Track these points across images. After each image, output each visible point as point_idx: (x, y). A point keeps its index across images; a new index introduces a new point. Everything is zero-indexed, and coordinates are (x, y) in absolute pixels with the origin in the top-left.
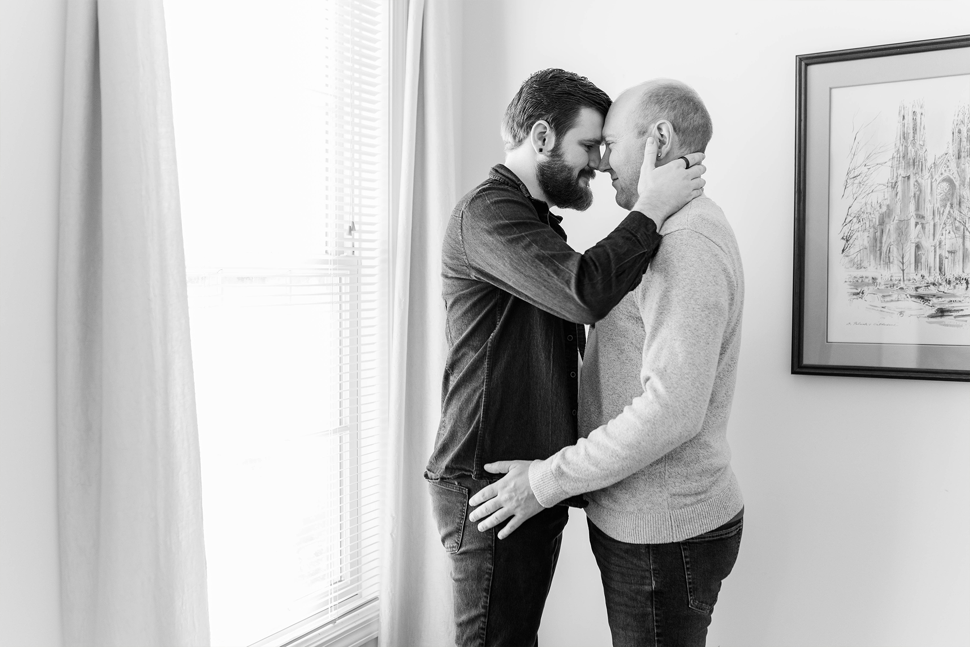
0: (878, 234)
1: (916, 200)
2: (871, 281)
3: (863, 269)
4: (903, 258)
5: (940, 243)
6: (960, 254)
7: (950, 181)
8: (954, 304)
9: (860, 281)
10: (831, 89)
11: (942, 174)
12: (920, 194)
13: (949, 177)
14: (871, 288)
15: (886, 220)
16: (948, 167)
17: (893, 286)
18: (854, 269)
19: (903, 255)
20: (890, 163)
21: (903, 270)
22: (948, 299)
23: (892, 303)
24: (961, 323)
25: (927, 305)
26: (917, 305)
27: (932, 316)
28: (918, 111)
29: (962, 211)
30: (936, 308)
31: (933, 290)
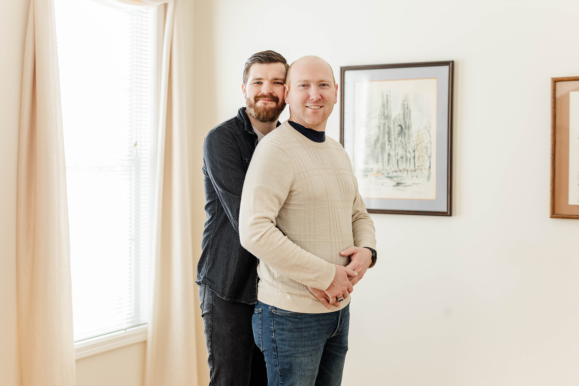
0: (374, 149)
1: (388, 134)
2: (371, 170)
3: (368, 165)
4: (383, 160)
5: (397, 153)
6: (405, 158)
7: (400, 126)
8: (403, 181)
9: (366, 170)
10: (354, 82)
11: (398, 123)
12: (389, 131)
13: (401, 124)
14: (371, 173)
15: (377, 142)
16: (400, 120)
17: (379, 172)
18: (364, 164)
19: (383, 158)
20: (378, 117)
21: (383, 165)
22: (400, 178)
23: (379, 180)
24: (405, 189)
25: (392, 181)
26: (389, 181)
27: (394, 186)
28: (388, 94)
29: (405, 139)
30: (396, 182)
31: (395, 174)
